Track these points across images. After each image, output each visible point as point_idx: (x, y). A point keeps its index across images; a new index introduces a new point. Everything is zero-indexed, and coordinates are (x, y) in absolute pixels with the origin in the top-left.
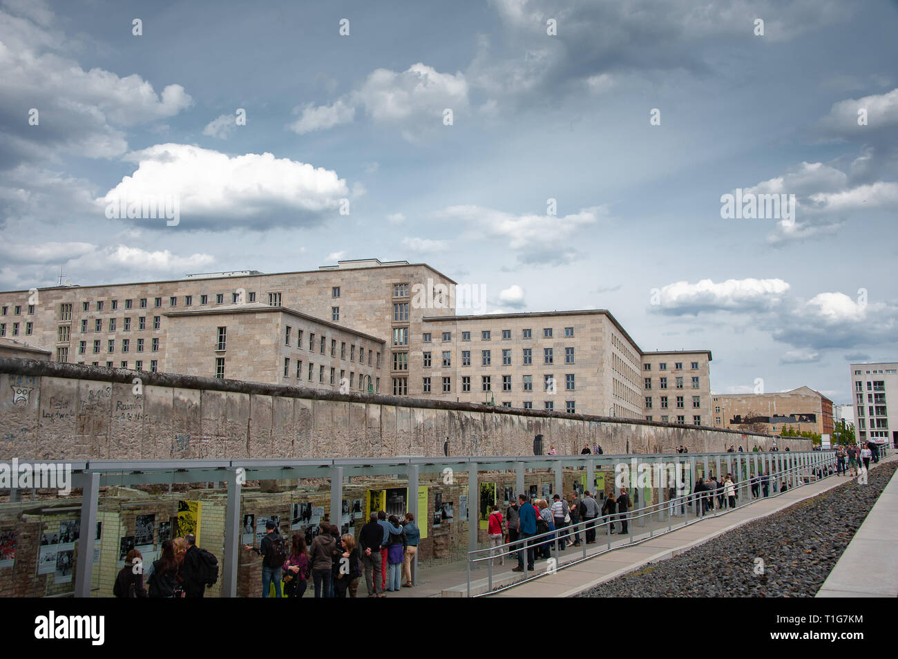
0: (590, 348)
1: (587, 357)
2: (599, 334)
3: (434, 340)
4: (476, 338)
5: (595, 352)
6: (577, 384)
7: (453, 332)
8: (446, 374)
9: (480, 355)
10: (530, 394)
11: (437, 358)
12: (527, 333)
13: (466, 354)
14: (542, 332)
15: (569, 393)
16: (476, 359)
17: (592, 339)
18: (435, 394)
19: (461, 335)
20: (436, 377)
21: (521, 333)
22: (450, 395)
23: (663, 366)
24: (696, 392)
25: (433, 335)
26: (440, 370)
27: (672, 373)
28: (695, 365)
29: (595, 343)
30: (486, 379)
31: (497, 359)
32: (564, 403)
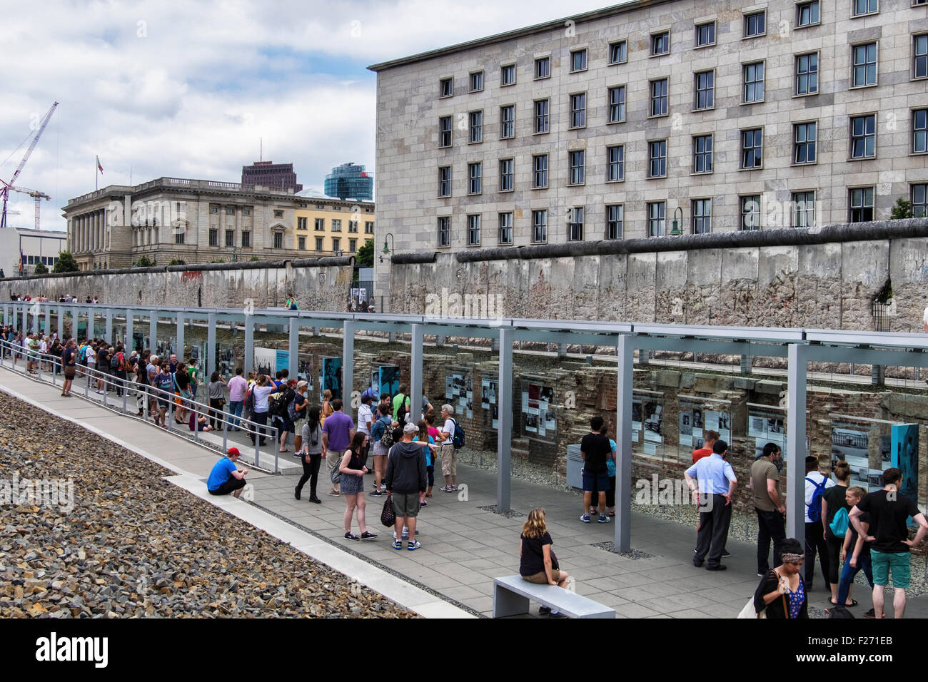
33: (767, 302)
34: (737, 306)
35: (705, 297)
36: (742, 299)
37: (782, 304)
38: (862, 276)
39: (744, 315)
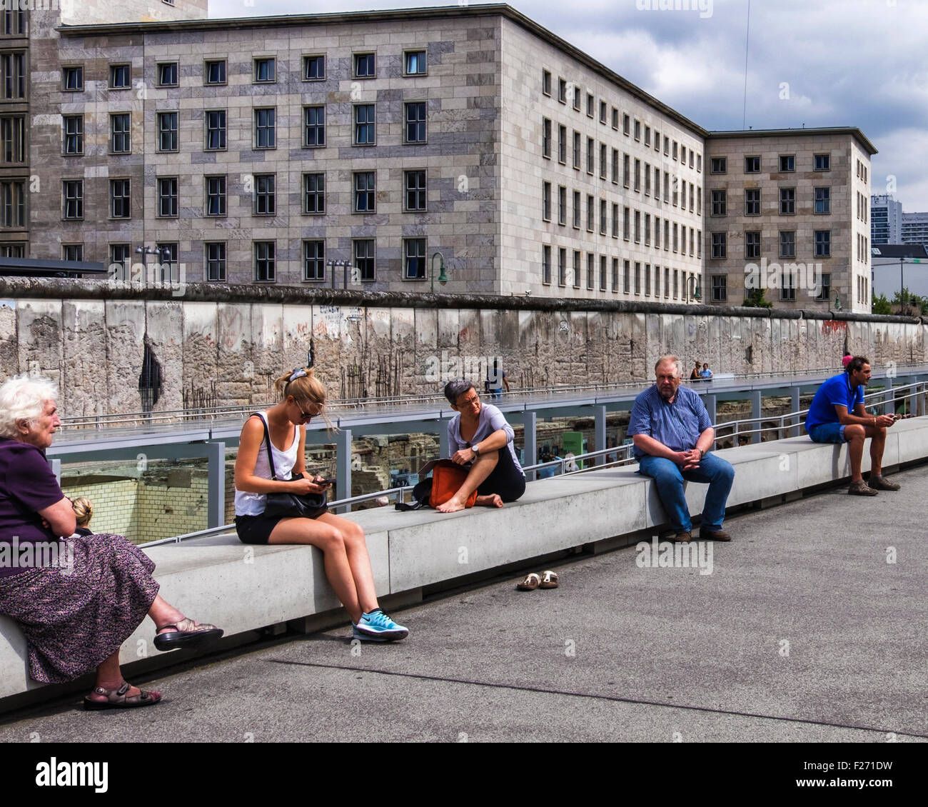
0: (463, 104)
1: (457, 125)
2: (486, 68)
3: (90, 86)
4: (191, 81)
5: (476, 114)
6: (433, 195)
7: (137, 63)
8: (118, 171)
9: (200, 124)
10: (320, 222)
11: (97, 131)
12: (314, 65)
13: (167, 121)
14: (351, 64)
15: (413, 219)
16: (192, 134)
17: (471, 80)
18: (94, 223)
19: (154, 72)
20: (96, 180)
21: (297, 66)
22: (130, 225)
23: (753, 165)
24: (823, 222)
25: (87, 72)
26: (103, 162)
27: (772, 178)
28: (822, 162)
29: (474, 91)
30: (216, 184)
31: (240, 135)
32: (398, 242)
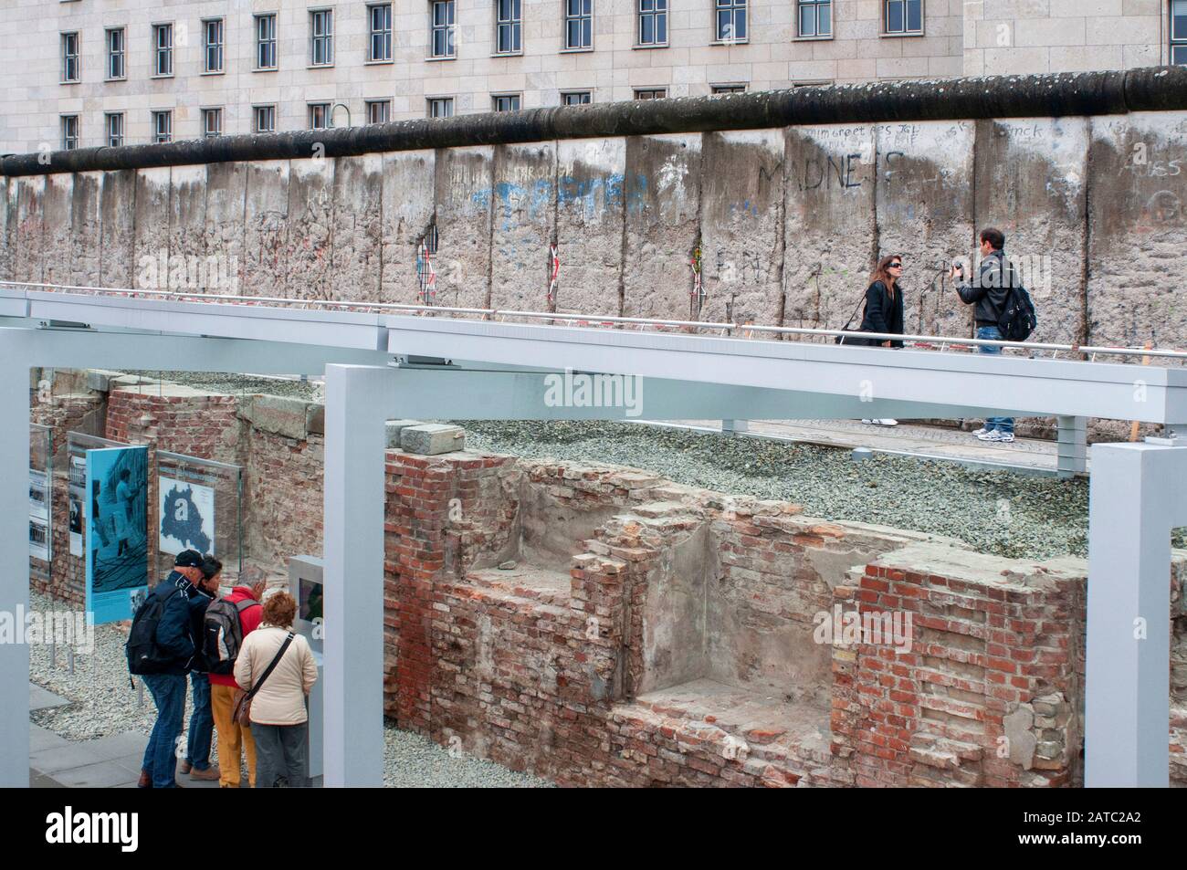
33: (297, 250)
34: (263, 257)
35: (226, 241)
36: (269, 244)
37: (315, 253)
38: (405, 209)
39: (271, 271)
